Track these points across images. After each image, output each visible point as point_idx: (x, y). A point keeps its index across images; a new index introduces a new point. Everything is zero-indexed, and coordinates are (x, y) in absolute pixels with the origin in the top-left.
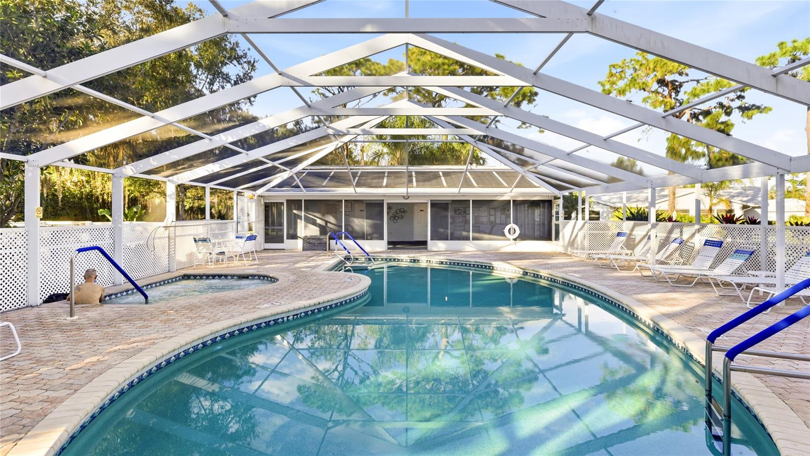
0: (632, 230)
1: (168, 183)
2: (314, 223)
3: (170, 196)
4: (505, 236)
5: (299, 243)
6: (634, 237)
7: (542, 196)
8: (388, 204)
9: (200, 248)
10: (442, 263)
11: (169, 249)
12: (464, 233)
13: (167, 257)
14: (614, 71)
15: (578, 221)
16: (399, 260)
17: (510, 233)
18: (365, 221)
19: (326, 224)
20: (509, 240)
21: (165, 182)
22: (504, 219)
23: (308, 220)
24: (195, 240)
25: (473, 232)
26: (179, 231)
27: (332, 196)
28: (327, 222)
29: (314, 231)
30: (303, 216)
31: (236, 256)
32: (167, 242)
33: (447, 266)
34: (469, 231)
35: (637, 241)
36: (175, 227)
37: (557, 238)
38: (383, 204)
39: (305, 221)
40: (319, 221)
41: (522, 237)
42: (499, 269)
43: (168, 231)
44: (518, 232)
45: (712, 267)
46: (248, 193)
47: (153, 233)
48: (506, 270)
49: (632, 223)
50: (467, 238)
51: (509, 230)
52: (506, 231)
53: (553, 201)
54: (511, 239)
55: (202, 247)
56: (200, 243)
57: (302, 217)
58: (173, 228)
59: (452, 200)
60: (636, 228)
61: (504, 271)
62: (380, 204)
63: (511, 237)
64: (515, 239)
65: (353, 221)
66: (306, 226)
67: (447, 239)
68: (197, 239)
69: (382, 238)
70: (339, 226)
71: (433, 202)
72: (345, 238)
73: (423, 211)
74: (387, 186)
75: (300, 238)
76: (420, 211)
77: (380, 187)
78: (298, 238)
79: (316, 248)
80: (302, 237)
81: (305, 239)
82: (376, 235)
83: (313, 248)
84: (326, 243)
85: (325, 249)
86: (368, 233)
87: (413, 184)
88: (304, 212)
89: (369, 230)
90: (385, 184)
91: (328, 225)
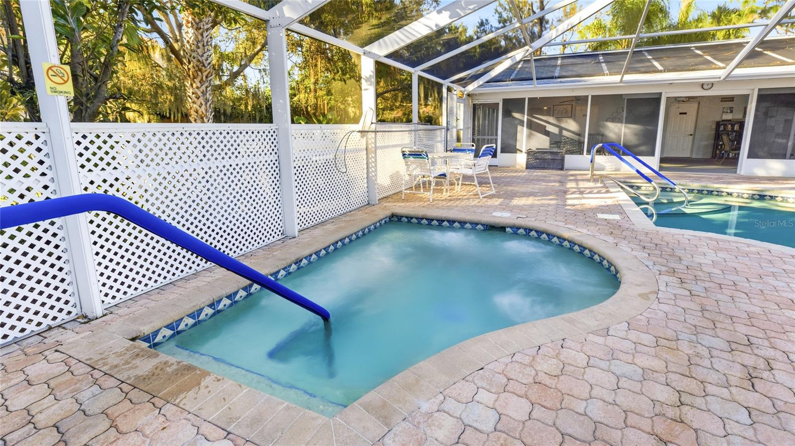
1: (363, 57)
2: (542, 131)
3: (367, 80)
5: (521, 159)
9: (411, 168)
11: (367, 168)
13: (365, 181)
19: (561, 132)
21: (359, 56)
23: (531, 126)
24: (404, 155)
26: (382, 140)
27: (573, 89)
28: (561, 129)
29: (541, 142)
30: (525, 120)
31: (458, 180)
32: (365, 157)
36: (376, 132)
38: (659, 100)
39: (527, 127)
40: (550, 128)
43: (365, 138)
46: (457, 89)
47: (343, 144)
55: (414, 166)
56: (411, 159)
57: (523, 121)
58: (373, 135)
66: (529, 136)
68: (407, 153)
69: (652, 154)
70: (580, 134)
71: (761, 93)
72: (589, 152)
73: (685, 113)
74: (667, 70)
75: (521, 151)
76: (681, 114)
77: (657, 71)
78: (518, 151)
79: (546, 166)
80: (524, 150)
81: (529, 153)
82: (643, 148)
83: (542, 166)
84: (563, 160)
85: (560, 167)
86: (628, 144)
87: (715, 64)
88: (528, 115)
89: (633, 140)
90: (660, 68)
91: (565, 133)
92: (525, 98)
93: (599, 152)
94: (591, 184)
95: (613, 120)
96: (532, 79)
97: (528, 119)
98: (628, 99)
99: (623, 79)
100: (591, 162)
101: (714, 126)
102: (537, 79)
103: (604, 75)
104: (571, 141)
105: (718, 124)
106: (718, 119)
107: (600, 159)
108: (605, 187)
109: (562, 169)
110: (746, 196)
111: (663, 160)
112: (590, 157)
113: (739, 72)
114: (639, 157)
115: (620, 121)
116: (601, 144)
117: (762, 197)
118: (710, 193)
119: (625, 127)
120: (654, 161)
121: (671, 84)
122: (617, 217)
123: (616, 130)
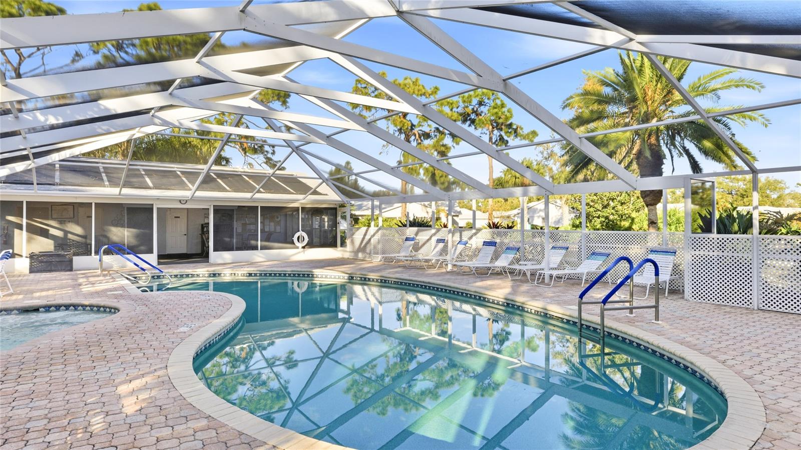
0: (417, 234)
2: (44, 233)
4: (294, 244)
5: (22, 264)
6: (418, 241)
7: (330, 204)
8: (158, 209)
10: (250, 275)
12: (253, 242)
14: (359, 86)
15: (370, 228)
16: (193, 276)
17: (298, 241)
18: (126, 229)
19: (66, 235)
20: (298, 248)
22: (273, 227)
23: (32, 230)
25: (261, 241)
27: (76, 197)
28: (66, 233)
29: (45, 245)
30: (24, 224)
33: (258, 278)
34: (258, 240)
35: (420, 244)
37: (343, 244)
38: (152, 209)
39: (28, 231)
40: (53, 231)
41: (311, 245)
42: (319, 276)
44: (307, 239)
45: (492, 260)
48: (328, 277)
49: (415, 229)
50: (255, 248)
51: (298, 238)
52: (295, 239)
53: (338, 208)
54: (300, 247)
57: (22, 225)
59: (239, 206)
60: (420, 234)
61: (326, 277)
62: (148, 209)
63: (300, 245)
64: (304, 247)
65: (110, 231)
66: (29, 240)
67: (233, 250)
69: (150, 251)
70: (86, 237)
71: (215, 208)
72: (97, 253)
73: (179, 217)
74: (156, 187)
75: (21, 256)
76: (175, 217)
77: (148, 188)
78: (16, 256)
79: (53, 268)
80: (24, 254)
81: (32, 257)
82: (142, 248)
83: (49, 268)
84: (71, 261)
85: (69, 268)
86: (131, 245)
87: (188, 186)
88: (27, 219)
89: (133, 242)
90: (151, 184)
91: (70, 236)
92: (23, 202)
93: (107, 252)
94: (101, 278)
95: (116, 225)
96: (33, 184)
97: (27, 223)
98: (127, 208)
99: (122, 193)
100: (100, 261)
101: (200, 228)
102: (38, 184)
103: (104, 186)
104: (77, 245)
105: (202, 225)
106: (203, 223)
107: (107, 259)
108: (113, 278)
109: (71, 270)
110: (207, 275)
111: (160, 257)
112: (98, 257)
113: (199, 194)
114: (138, 255)
115: (123, 226)
116: (107, 246)
117: (214, 275)
118: (187, 276)
119: (127, 231)
120: (152, 258)
121: (158, 199)
122: (121, 292)
123: (119, 234)
